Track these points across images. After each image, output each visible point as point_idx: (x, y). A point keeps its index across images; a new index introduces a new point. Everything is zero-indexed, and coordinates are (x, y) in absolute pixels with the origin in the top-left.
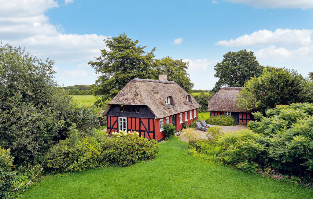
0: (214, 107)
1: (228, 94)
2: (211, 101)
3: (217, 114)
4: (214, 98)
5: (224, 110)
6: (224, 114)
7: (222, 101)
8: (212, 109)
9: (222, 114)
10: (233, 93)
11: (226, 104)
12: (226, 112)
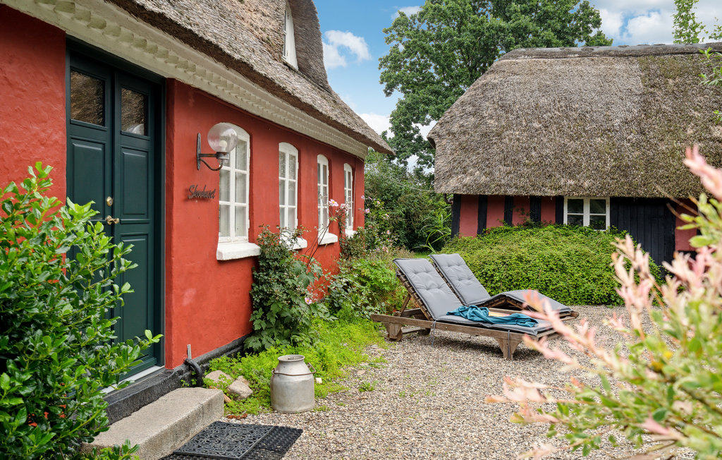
0: (486, 165)
1: (565, 84)
2: (455, 128)
3: (508, 220)
4: (469, 109)
5: (566, 185)
6: (559, 220)
7: (536, 125)
8: (467, 180)
9: (548, 215)
10: (605, 78)
11: (573, 145)
12: (576, 205)
